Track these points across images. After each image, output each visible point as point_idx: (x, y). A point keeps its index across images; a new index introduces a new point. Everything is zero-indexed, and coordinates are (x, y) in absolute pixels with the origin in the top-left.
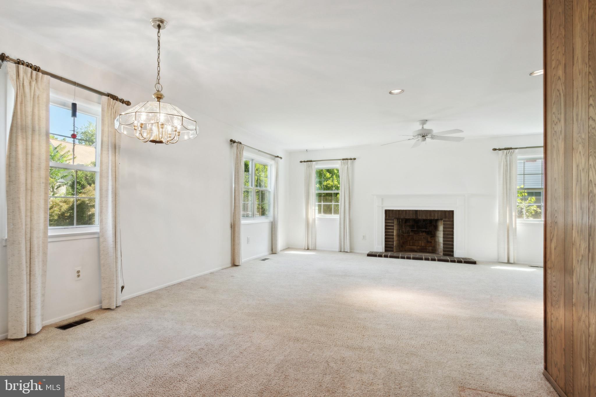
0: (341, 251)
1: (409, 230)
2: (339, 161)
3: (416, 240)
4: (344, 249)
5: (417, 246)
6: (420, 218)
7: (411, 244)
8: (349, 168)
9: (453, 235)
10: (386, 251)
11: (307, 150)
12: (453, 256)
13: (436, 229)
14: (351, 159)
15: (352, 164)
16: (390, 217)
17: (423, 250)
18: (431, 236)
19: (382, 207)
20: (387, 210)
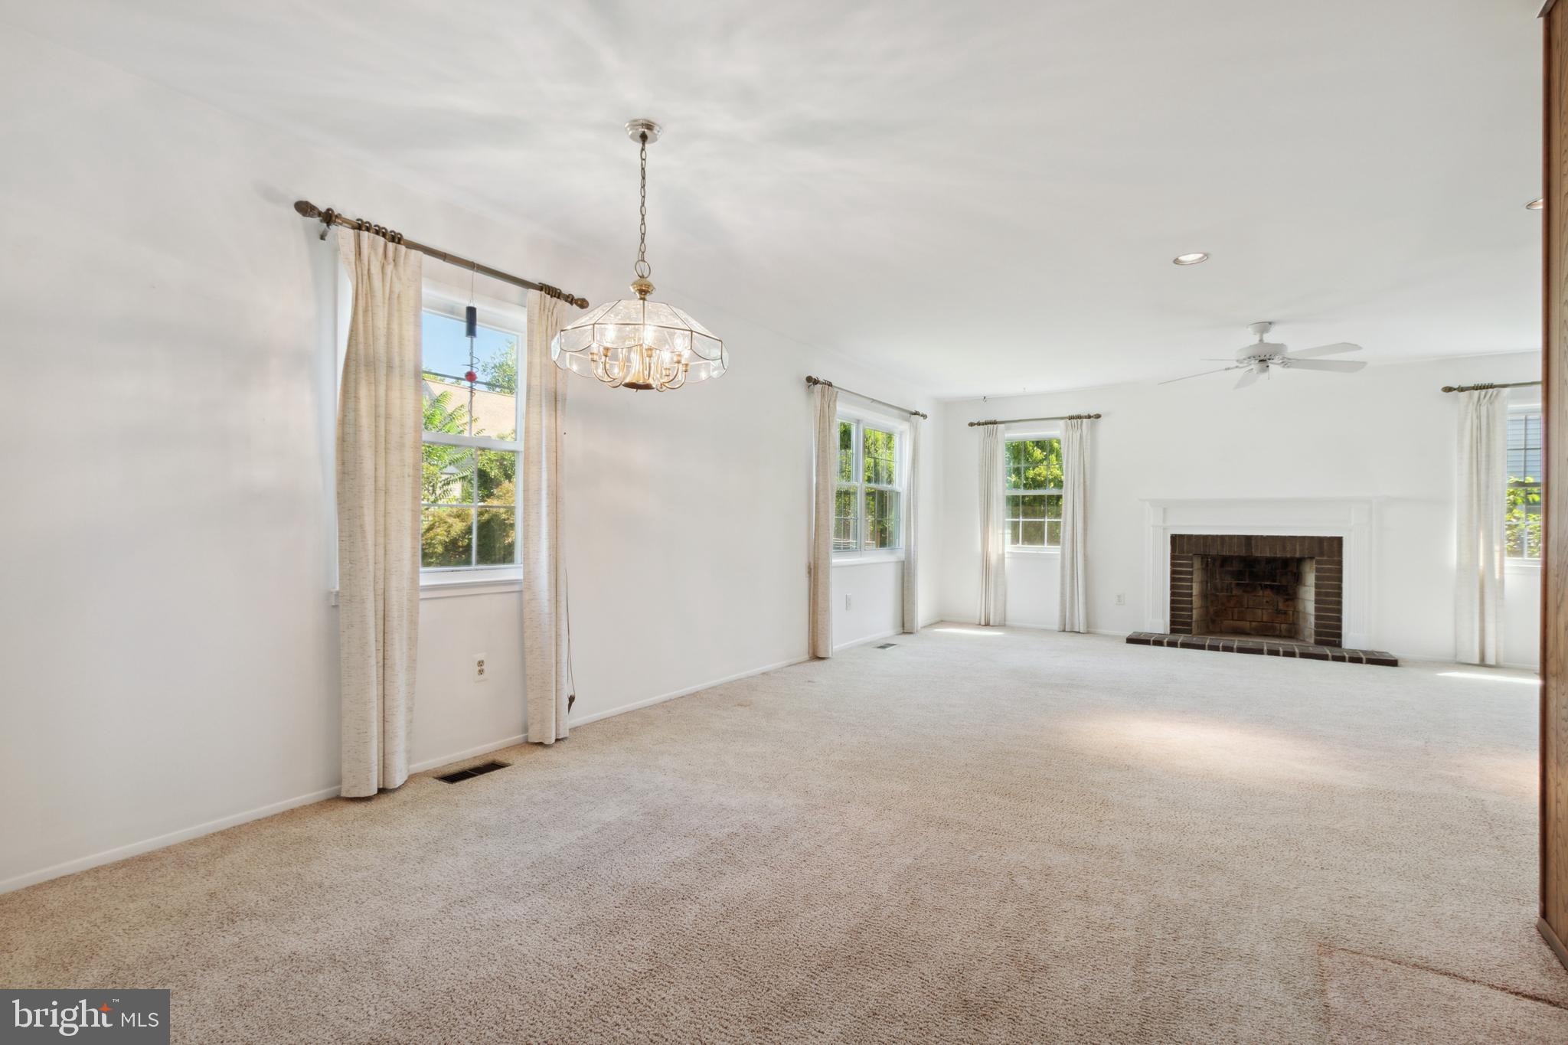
0: (1064, 631)
1: (1231, 584)
2: (1062, 422)
3: (1248, 608)
4: (1072, 625)
5: (1250, 621)
6: (1257, 554)
7: (1236, 617)
8: (1084, 438)
9: (1339, 595)
10: (1173, 631)
11: (985, 398)
12: (1339, 645)
13: (1298, 580)
14: (1089, 417)
15: (1092, 428)
16: (1184, 553)
17: (1266, 631)
18: (1286, 597)
19: (1164, 529)
20: (1176, 535)
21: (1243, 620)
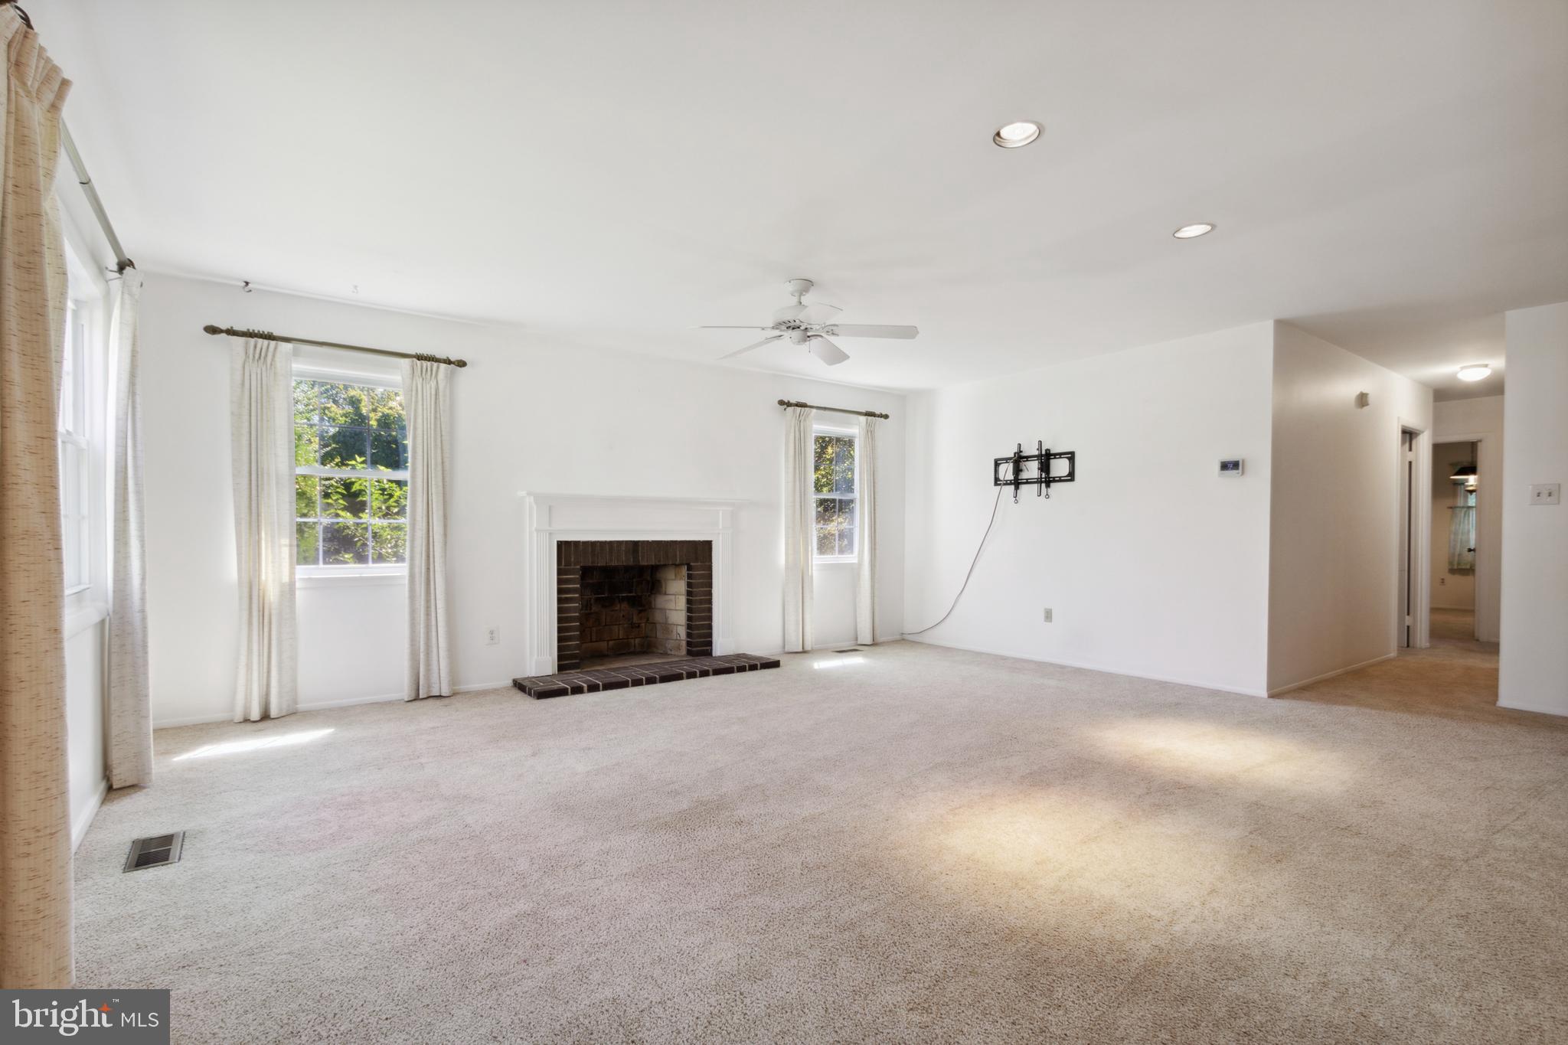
0: (417, 698)
2: (406, 362)
3: (606, 625)
4: (429, 686)
6: (644, 563)
7: (594, 639)
8: (441, 394)
9: (710, 602)
11: (247, 283)
12: (709, 653)
13: (652, 589)
14: (448, 362)
15: (450, 378)
16: (570, 565)
17: (623, 650)
18: (640, 608)
19: (550, 534)
20: (561, 542)
21: (601, 640)
